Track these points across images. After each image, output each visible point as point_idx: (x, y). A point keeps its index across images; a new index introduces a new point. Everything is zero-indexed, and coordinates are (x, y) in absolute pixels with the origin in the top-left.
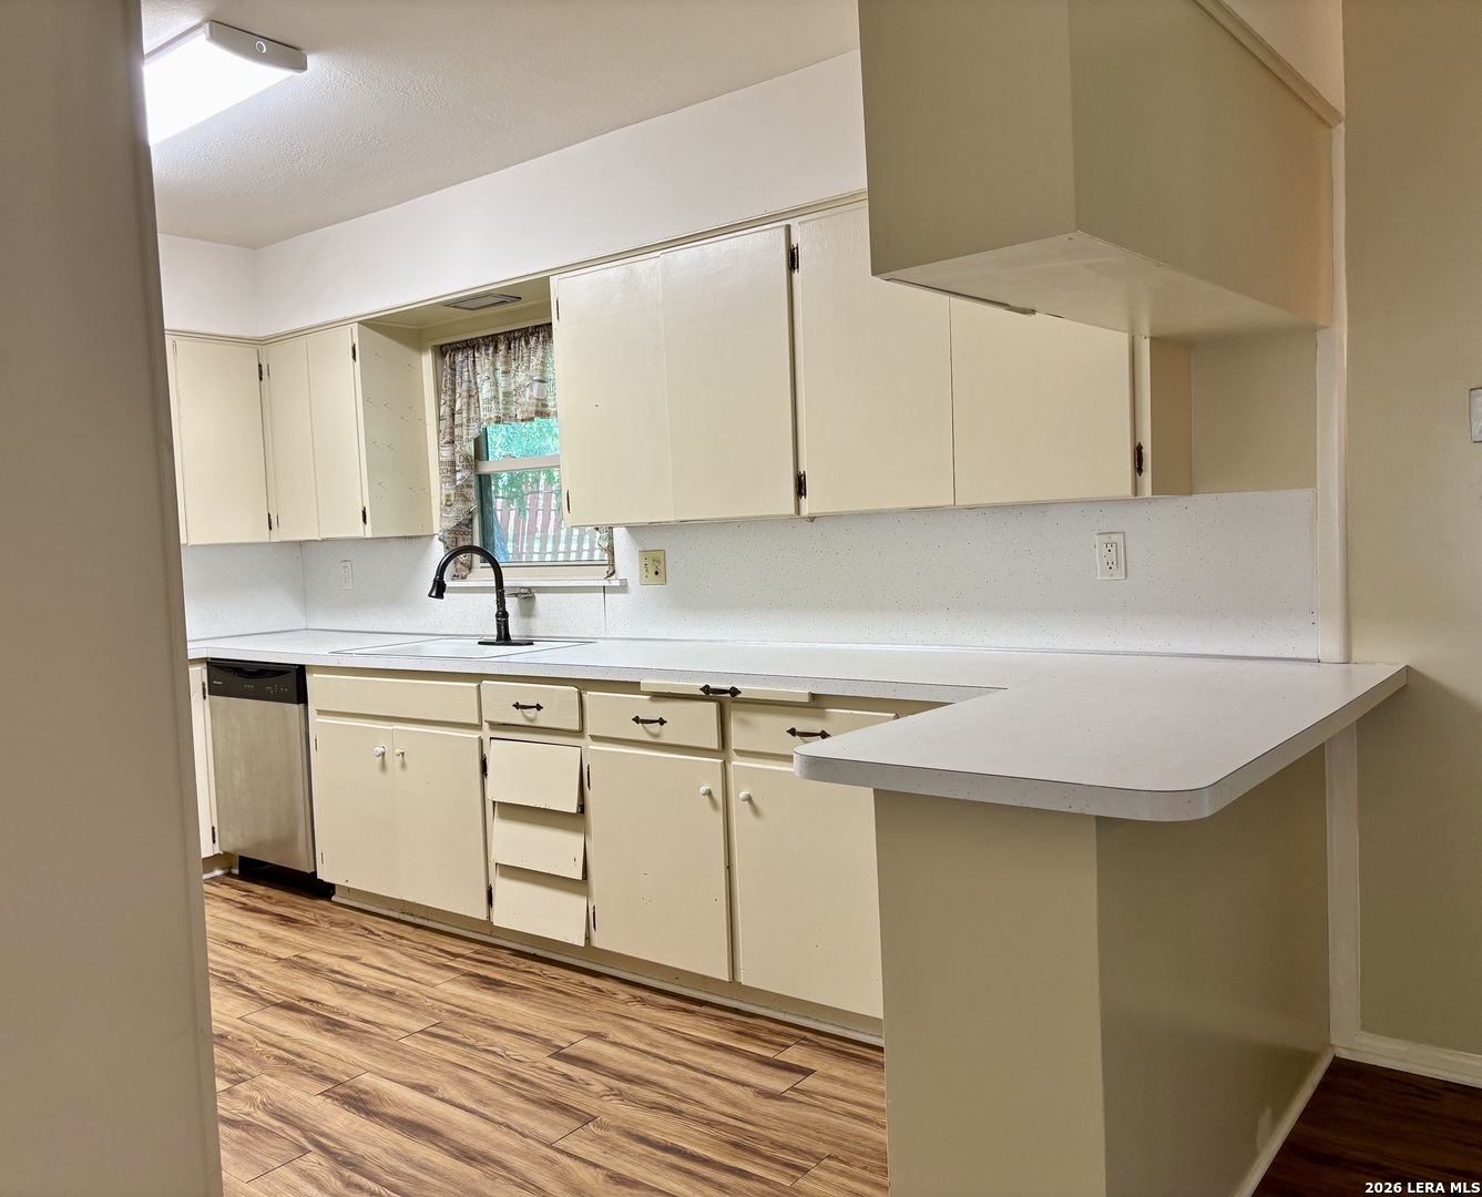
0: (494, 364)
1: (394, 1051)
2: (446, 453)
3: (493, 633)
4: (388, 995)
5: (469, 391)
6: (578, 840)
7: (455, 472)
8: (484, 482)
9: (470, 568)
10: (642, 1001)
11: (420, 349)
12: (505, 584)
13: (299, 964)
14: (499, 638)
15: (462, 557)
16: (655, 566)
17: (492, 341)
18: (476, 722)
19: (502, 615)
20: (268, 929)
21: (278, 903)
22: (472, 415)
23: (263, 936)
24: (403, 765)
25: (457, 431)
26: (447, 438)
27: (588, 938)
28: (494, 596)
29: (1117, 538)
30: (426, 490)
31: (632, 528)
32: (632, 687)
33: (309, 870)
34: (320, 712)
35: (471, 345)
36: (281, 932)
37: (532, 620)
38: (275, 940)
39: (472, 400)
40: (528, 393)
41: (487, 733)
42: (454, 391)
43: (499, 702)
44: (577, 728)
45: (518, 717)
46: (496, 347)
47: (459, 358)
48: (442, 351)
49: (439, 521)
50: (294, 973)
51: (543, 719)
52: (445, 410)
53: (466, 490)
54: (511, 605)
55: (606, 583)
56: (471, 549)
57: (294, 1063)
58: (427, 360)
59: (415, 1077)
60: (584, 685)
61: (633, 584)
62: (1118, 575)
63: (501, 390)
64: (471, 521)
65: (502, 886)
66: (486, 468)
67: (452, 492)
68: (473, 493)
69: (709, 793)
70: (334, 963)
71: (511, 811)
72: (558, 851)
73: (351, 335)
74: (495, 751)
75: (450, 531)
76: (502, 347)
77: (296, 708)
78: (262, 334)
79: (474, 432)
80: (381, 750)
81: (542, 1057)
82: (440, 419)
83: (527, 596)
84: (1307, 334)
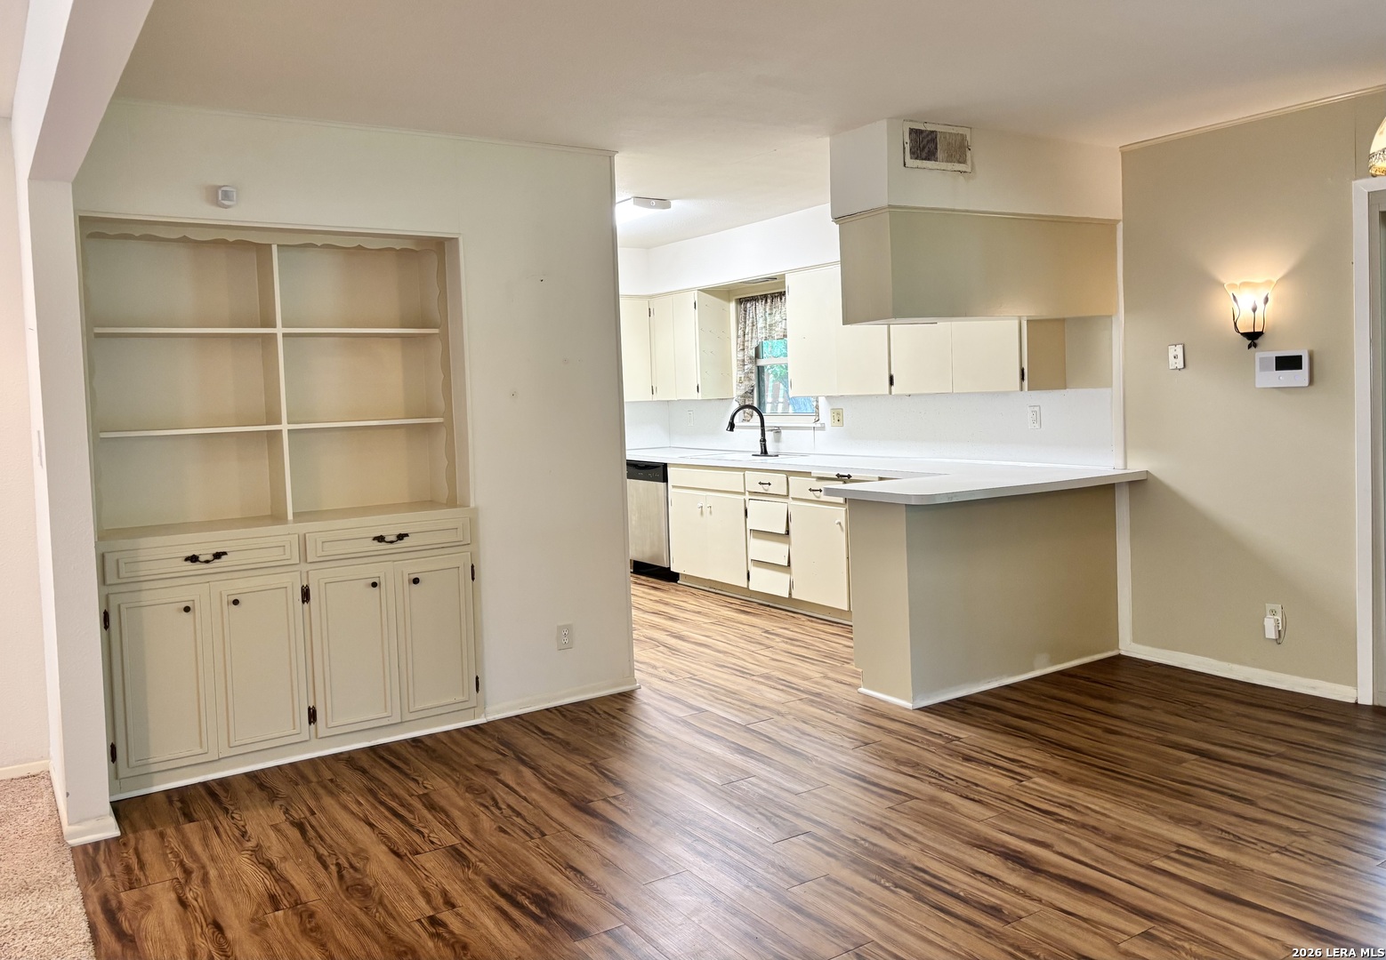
0: (765, 309)
1: (697, 626)
2: (740, 355)
3: (758, 450)
4: (699, 613)
5: (753, 323)
6: (786, 547)
7: (744, 365)
8: (760, 370)
9: (752, 416)
10: (812, 621)
11: (729, 301)
12: (765, 425)
13: (660, 602)
14: (762, 453)
15: (747, 410)
16: (838, 417)
17: (765, 297)
18: (743, 491)
19: (763, 440)
20: (647, 590)
21: (652, 582)
22: (754, 335)
23: (644, 592)
24: (711, 512)
25: (746, 344)
26: (741, 347)
27: (790, 594)
28: (760, 431)
29: (1037, 409)
30: (730, 375)
31: (828, 398)
32: (808, 474)
33: (667, 566)
34: (674, 487)
35: (754, 299)
36: (652, 592)
37: (780, 444)
38: (650, 594)
39: (755, 327)
40: (780, 325)
41: (747, 496)
42: (745, 322)
43: (753, 481)
44: (785, 494)
45: (760, 489)
46: (766, 301)
47: (748, 305)
48: (740, 301)
49: (737, 391)
50: (658, 604)
51: (771, 490)
52: (741, 332)
53: (750, 375)
54: (769, 436)
55: (814, 425)
56: (751, 407)
57: (654, 627)
58: (733, 305)
59: (704, 633)
60: (789, 473)
61: (828, 426)
62: (1037, 426)
63: (768, 323)
64: (753, 390)
65: (754, 570)
66: (761, 362)
67: (743, 376)
68: (754, 376)
69: (840, 523)
70: (676, 603)
71: (759, 534)
72: (777, 552)
73: (693, 296)
74: (751, 506)
75: (742, 396)
76: (769, 301)
77: (662, 485)
78: (651, 293)
79: (755, 345)
80: (701, 505)
81: (760, 632)
82: (738, 337)
83: (777, 431)
84: (1108, 318)
